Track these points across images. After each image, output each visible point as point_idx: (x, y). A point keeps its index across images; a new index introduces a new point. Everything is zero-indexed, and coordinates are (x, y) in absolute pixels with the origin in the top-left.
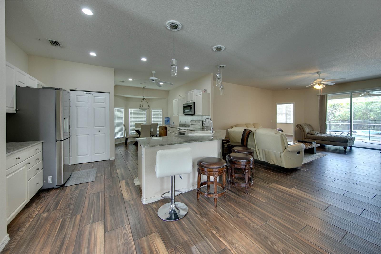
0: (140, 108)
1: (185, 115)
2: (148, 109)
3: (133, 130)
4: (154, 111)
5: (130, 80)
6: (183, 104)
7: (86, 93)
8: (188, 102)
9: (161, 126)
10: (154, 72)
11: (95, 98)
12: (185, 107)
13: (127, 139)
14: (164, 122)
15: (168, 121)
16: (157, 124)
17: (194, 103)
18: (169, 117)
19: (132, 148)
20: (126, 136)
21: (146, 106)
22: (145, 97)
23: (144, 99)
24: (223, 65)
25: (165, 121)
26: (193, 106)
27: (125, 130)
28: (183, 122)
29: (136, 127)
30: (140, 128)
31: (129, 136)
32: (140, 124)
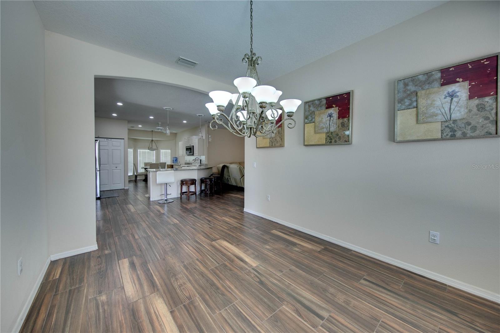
0: (149, 149)
1: (188, 155)
2: (157, 149)
3: (142, 168)
4: (162, 151)
5: (140, 126)
6: (186, 147)
7: (106, 140)
8: (189, 145)
9: (168, 165)
10: (160, 123)
11: (113, 143)
12: (187, 149)
13: (136, 176)
14: (172, 162)
15: (176, 160)
16: (165, 163)
17: (193, 146)
18: (176, 157)
19: (141, 185)
20: (135, 174)
21: (154, 147)
22: (153, 139)
23: (152, 141)
24: (201, 115)
25: (173, 160)
26: (192, 149)
27: (134, 167)
28: (188, 162)
29: (145, 166)
30: (149, 167)
31: (138, 173)
32: (148, 163)
